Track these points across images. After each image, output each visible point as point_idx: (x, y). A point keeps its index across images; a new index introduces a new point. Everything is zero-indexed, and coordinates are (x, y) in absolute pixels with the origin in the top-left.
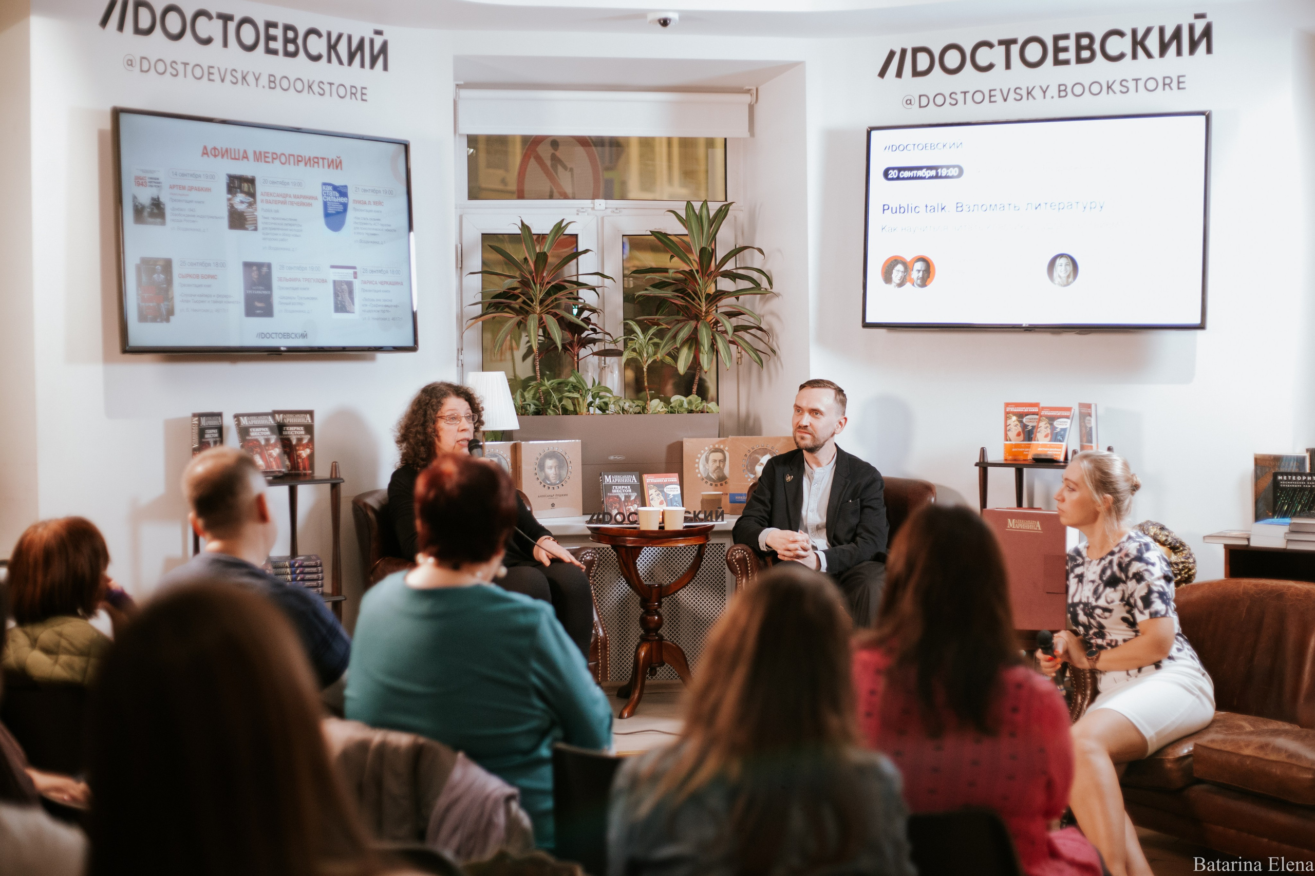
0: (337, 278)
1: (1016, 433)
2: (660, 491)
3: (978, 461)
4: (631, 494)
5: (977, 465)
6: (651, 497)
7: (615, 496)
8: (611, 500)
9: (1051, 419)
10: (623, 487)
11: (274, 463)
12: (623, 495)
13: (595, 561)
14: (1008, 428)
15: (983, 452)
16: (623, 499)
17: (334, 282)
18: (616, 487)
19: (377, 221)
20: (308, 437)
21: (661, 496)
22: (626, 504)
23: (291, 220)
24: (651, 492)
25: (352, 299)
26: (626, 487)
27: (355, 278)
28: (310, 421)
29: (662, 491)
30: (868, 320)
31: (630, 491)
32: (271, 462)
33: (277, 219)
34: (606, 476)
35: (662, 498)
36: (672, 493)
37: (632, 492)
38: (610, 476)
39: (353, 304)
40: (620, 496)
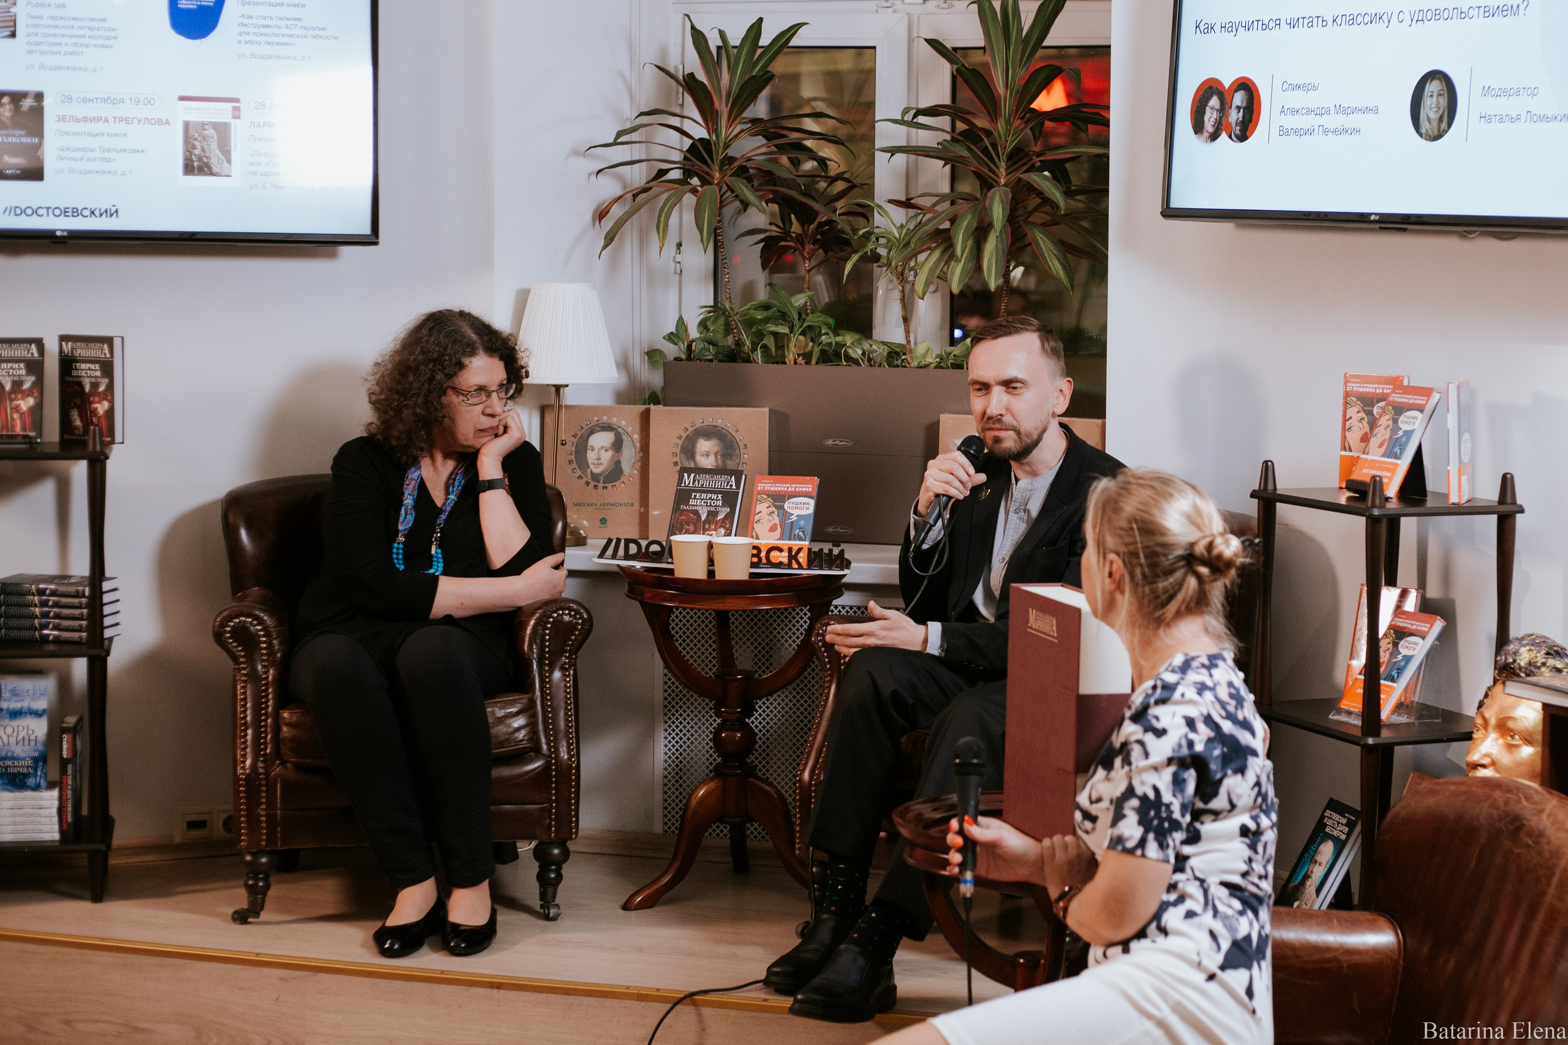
0: (193, 118)
1: (1361, 433)
2: (776, 507)
3: (1257, 488)
4: (720, 509)
5: (1254, 495)
6: (757, 517)
7: (692, 511)
8: (684, 517)
9: (1400, 410)
10: (709, 495)
11: (18, 422)
12: (706, 509)
13: (577, 624)
14: (1348, 423)
15: (1268, 469)
16: (703, 518)
17: (187, 124)
18: (698, 495)
19: (294, 22)
20: (106, 381)
21: (775, 516)
22: (707, 526)
23: (92, 20)
24: (759, 508)
25: (227, 155)
26: (714, 496)
27: (236, 117)
28: (108, 356)
29: (780, 508)
30: (1175, 203)
31: (720, 503)
32: (13, 419)
33: (62, 18)
34: (686, 475)
35: (777, 520)
36: (796, 512)
37: (722, 507)
38: (692, 475)
39: (229, 161)
40: (700, 512)
